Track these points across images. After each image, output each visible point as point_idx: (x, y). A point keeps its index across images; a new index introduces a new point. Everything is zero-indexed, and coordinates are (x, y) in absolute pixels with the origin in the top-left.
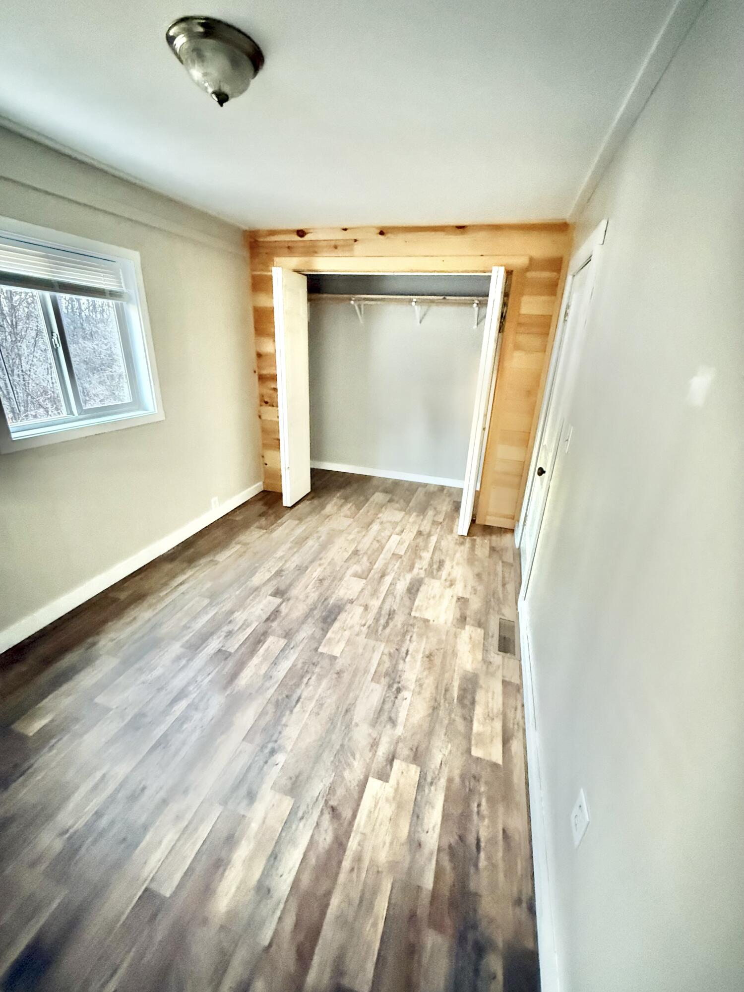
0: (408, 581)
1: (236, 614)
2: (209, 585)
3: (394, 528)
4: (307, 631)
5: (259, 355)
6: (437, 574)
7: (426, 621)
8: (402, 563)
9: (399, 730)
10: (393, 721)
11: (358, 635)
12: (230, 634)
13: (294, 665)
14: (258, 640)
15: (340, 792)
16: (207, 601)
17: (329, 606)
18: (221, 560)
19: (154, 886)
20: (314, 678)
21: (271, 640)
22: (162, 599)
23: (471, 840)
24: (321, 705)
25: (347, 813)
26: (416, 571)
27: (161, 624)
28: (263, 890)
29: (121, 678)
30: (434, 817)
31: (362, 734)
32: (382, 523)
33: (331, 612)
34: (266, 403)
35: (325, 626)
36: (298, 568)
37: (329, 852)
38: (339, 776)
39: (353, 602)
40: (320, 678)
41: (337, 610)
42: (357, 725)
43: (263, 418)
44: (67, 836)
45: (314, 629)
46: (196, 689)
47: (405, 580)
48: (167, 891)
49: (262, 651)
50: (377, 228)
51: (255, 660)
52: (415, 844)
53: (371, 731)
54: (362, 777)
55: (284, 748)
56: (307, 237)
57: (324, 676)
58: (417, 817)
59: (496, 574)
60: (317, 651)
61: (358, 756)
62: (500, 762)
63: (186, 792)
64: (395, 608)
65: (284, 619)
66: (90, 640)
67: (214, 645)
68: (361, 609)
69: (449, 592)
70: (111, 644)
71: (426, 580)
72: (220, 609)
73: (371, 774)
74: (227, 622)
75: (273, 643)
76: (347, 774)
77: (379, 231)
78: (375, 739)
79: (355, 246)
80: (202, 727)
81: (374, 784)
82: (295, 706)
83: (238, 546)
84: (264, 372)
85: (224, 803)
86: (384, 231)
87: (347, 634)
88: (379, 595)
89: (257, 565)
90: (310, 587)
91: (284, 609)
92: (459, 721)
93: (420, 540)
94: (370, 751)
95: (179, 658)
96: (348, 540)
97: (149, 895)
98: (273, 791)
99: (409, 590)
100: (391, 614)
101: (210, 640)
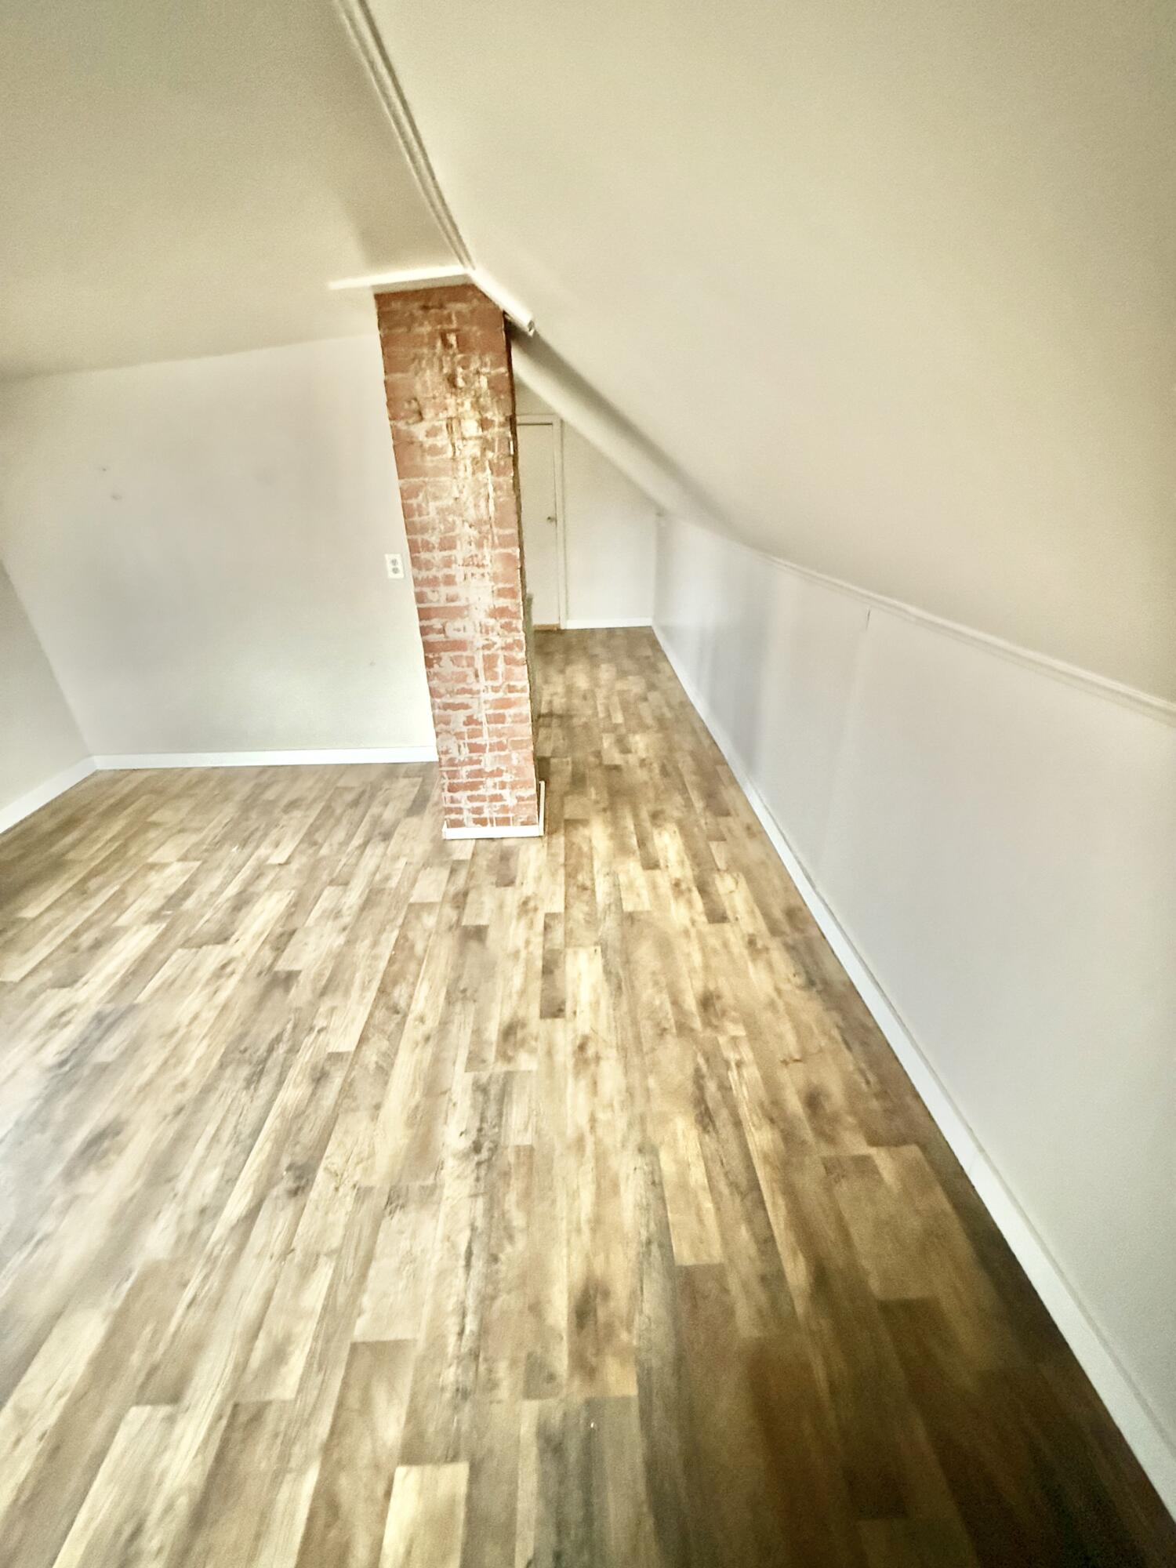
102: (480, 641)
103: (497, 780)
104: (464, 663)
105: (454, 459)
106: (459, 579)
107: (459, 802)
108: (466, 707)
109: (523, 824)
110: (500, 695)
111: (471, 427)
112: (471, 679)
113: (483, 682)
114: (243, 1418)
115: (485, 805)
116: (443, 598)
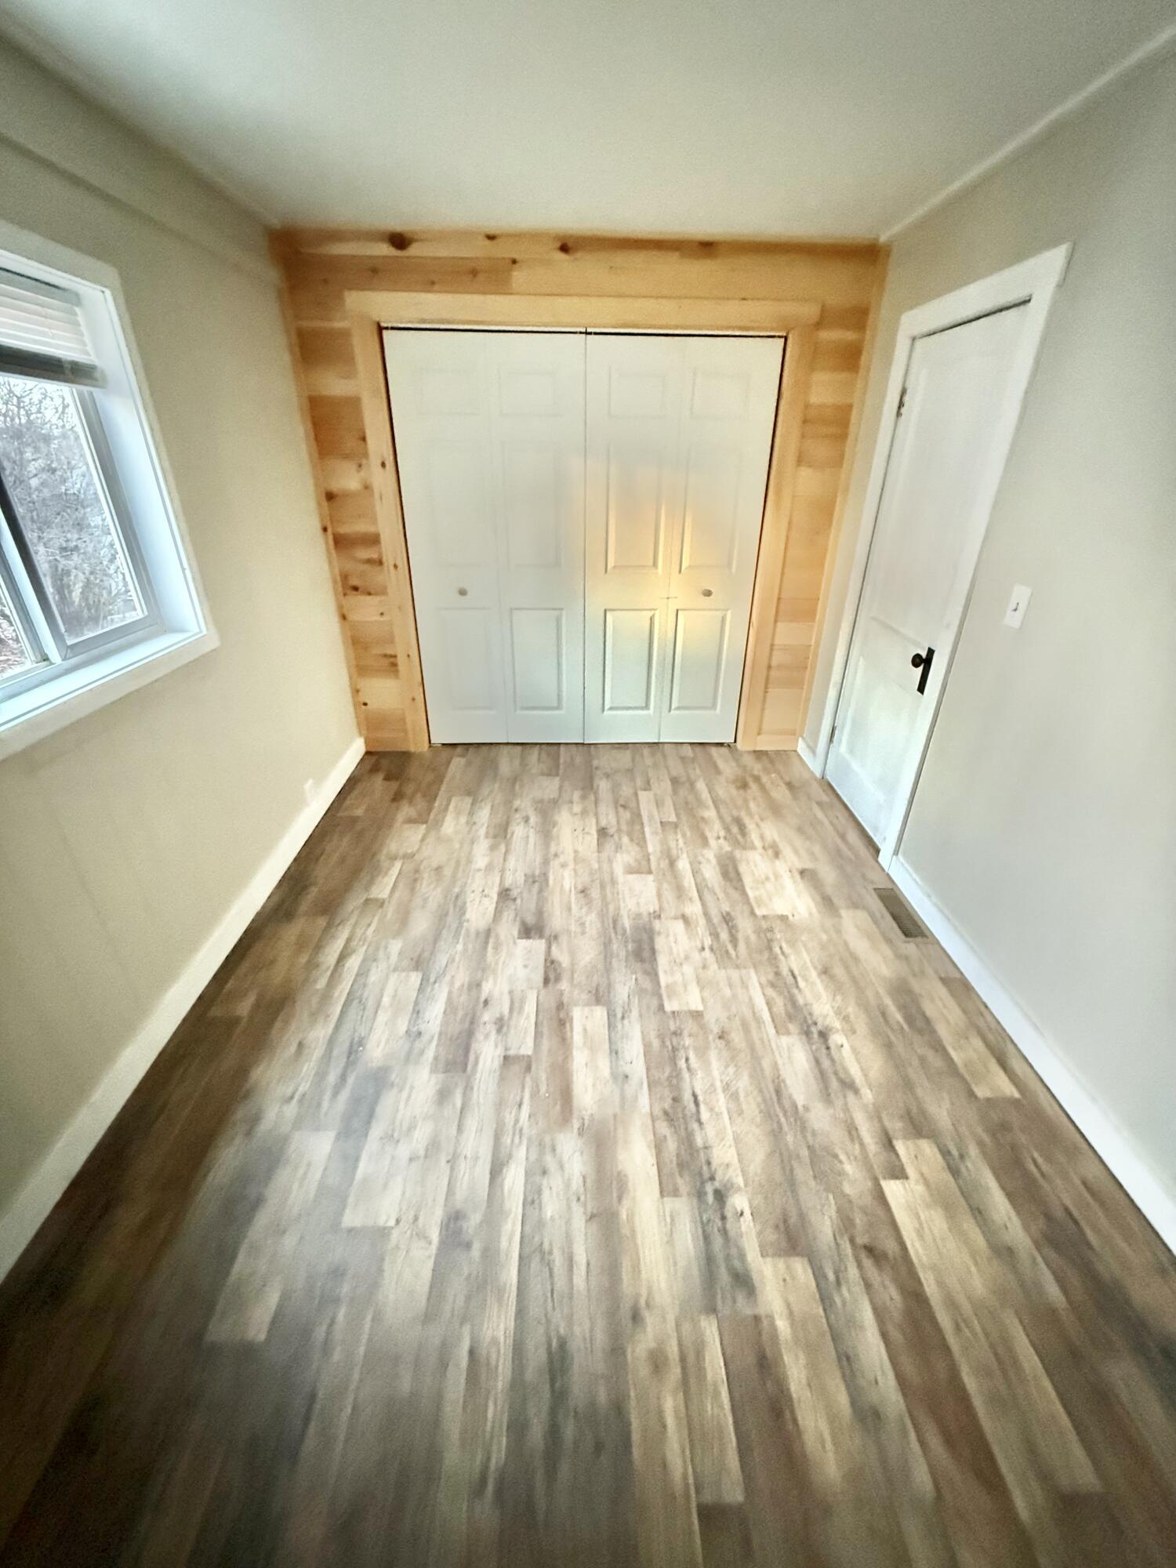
0: (714, 861)
1: (487, 988)
2: (396, 946)
3: (633, 779)
4: (624, 985)
5: (330, 497)
6: (746, 842)
7: (783, 918)
8: (684, 835)
9: (868, 1095)
10: (849, 1085)
11: (704, 967)
12: (501, 1024)
13: (647, 1047)
14: (557, 1021)
15: (859, 1220)
16: (415, 978)
17: (628, 931)
18: (384, 894)
19: (708, 1497)
20: (692, 1056)
21: (578, 1014)
22: (326, 997)
23: (1059, 1214)
24: (734, 1097)
25: (890, 1247)
26: (712, 842)
27: (361, 1042)
28: (868, 1416)
29: (362, 1165)
30: (1000, 1206)
31: (820, 1118)
32: (607, 776)
33: (639, 943)
34: (356, 589)
35: (647, 966)
36: (531, 880)
37: (908, 1313)
38: (840, 1195)
39: (659, 917)
40: (702, 1052)
41: (645, 937)
42: (806, 1109)
43: (351, 617)
44: (490, 1488)
45: (634, 977)
46: (517, 1140)
47: (708, 861)
48: (734, 1493)
49: (577, 1038)
50: (557, 237)
51: (579, 1058)
52: (1004, 1253)
53: (831, 1111)
54: (870, 1184)
55: (732, 1185)
56: (413, 250)
57: (707, 1048)
58: (979, 1213)
59: (821, 823)
60: (664, 1012)
61: (843, 1157)
62: (1017, 1095)
63: (636, 1317)
64: (728, 909)
65: (573, 973)
66: (240, 1114)
67: (488, 1053)
68: (679, 926)
69: (781, 866)
70: (291, 1110)
71: (738, 854)
72: (452, 983)
73: (880, 1177)
74: (481, 1005)
75: (586, 1020)
76: (848, 1189)
77: (558, 245)
78: (847, 1121)
79: (515, 273)
80: (579, 1199)
81: (892, 1189)
82: (698, 1112)
83: (398, 865)
84: (344, 529)
85: (711, 1309)
86: (570, 244)
87: (688, 969)
88: (691, 895)
89: (456, 890)
90: (574, 906)
91: (561, 955)
92: (930, 1055)
93: (683, 792)
94: (852, 1140)
95: (443, 1095)
96: (576, 814)
97: (712, 1516)
98: (769, 1260)
99: (725, 874)
100: (727, 919)
101: (474, 1046)
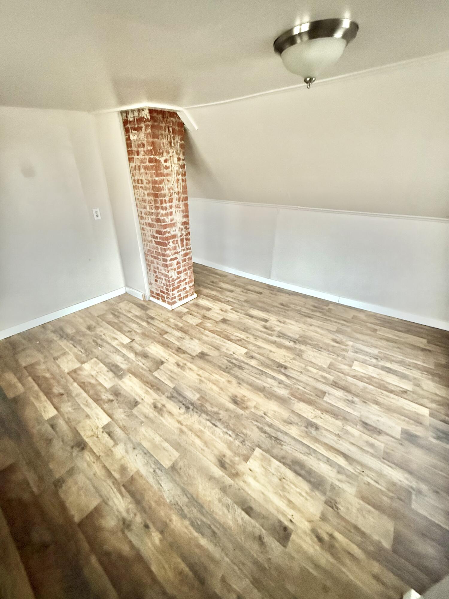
102: (179, 234)
103: (184, 282)
104: (176, 243)
105: (172, 171)
106: (174, 213)
107: (175, 294)
108: (176, 258)
109: (191, 295)
110: (185, 252)
111: (175, 160)
112: (177, 248)
113: (181, 248)
114: (334, 384)
115: (181, 293)
116: (170, 221)
